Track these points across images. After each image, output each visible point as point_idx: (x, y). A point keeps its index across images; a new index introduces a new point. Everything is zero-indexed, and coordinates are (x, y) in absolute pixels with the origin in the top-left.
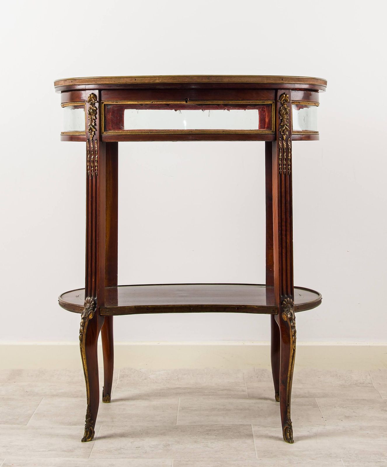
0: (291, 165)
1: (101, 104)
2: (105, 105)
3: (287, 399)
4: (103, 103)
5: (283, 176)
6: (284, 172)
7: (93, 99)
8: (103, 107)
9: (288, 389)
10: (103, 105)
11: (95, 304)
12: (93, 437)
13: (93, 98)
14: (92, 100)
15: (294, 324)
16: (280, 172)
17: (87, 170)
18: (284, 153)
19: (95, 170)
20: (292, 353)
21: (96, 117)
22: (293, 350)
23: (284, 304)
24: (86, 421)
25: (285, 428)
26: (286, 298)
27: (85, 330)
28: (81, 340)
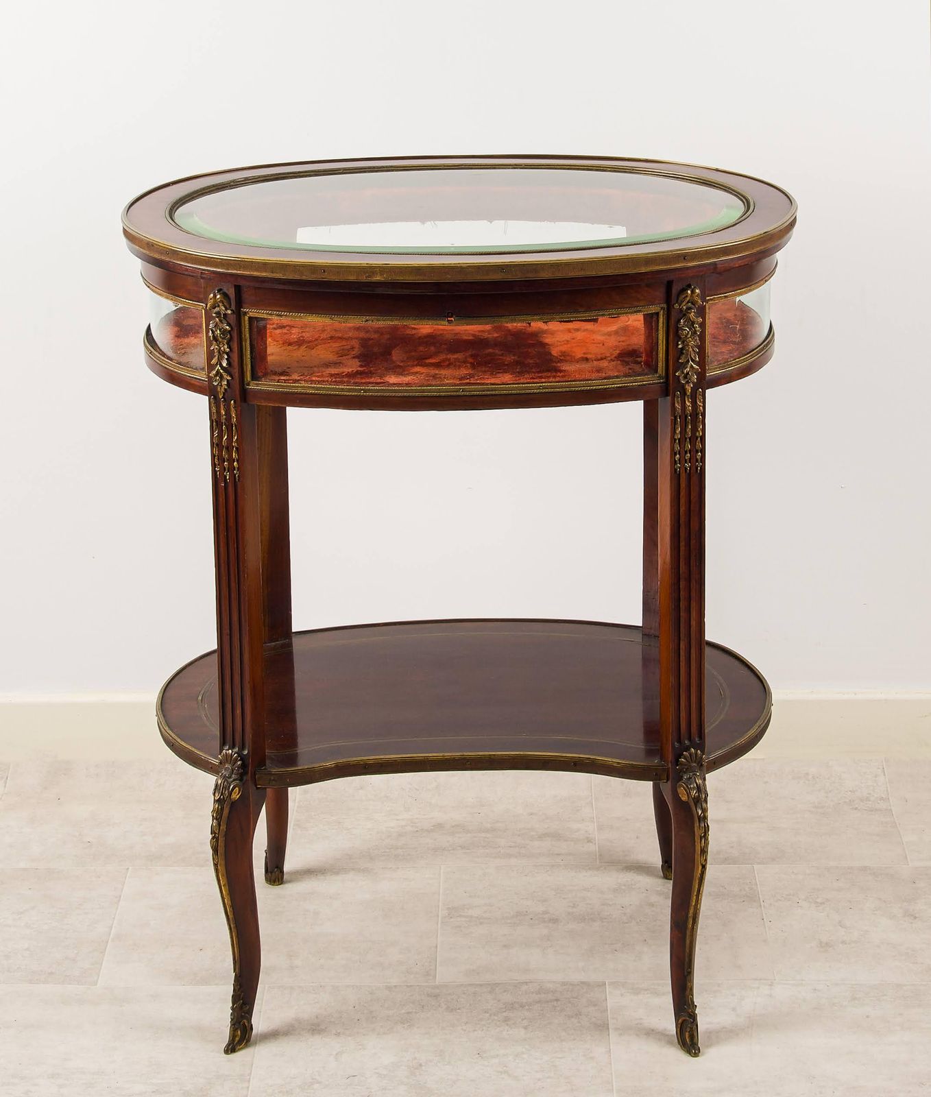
0: (703, 451)
1: (242, 317)
2: (250, 318)
3: (687, 959)
4: (245, 313)
5: (683, 476)
6: (686, 469)
7: (221, 304)
8: (247, 322)
9: (688, 942)
10: (247, 318)
11: (244, 766)
12: (248, 1040)
13: (221, 301)
14: (219, 306)
15: (705, 810)
16: (676, 470)
17: (214, 465)
18: (686, 426)
19: (231, 469)
20: (700, 872)
21: (229, 347)
22: (700, 867)
23: (682, 764)
24: (232, 1008)
25: (680, 1021)
26: (687, 749)
27: (223, 827)
28: (215, 850)
